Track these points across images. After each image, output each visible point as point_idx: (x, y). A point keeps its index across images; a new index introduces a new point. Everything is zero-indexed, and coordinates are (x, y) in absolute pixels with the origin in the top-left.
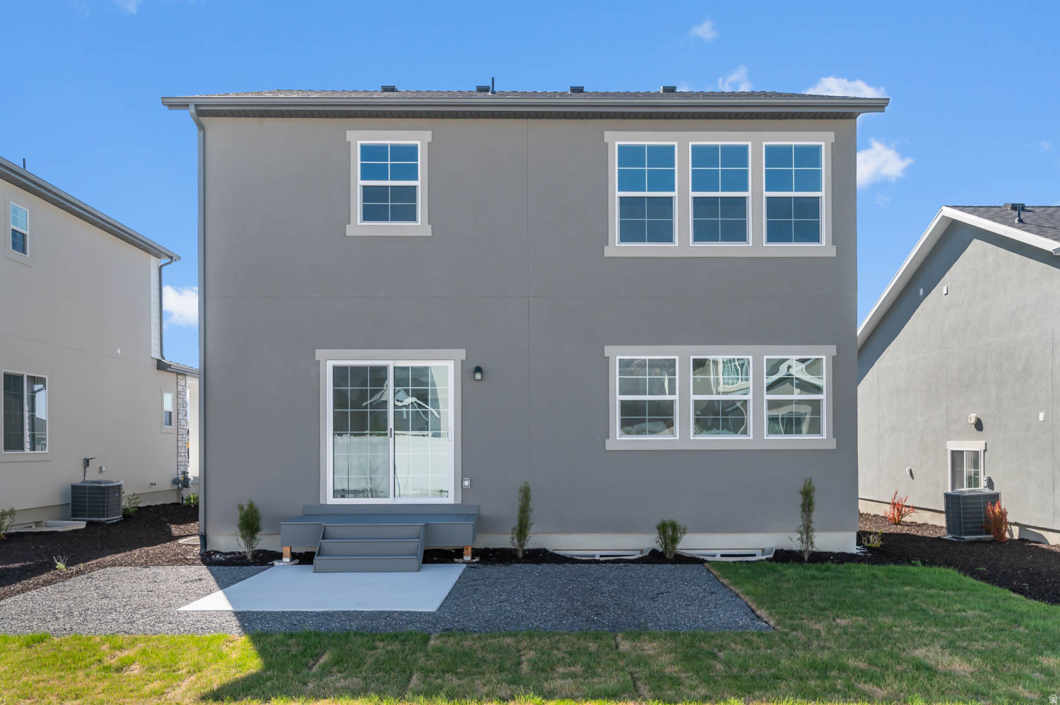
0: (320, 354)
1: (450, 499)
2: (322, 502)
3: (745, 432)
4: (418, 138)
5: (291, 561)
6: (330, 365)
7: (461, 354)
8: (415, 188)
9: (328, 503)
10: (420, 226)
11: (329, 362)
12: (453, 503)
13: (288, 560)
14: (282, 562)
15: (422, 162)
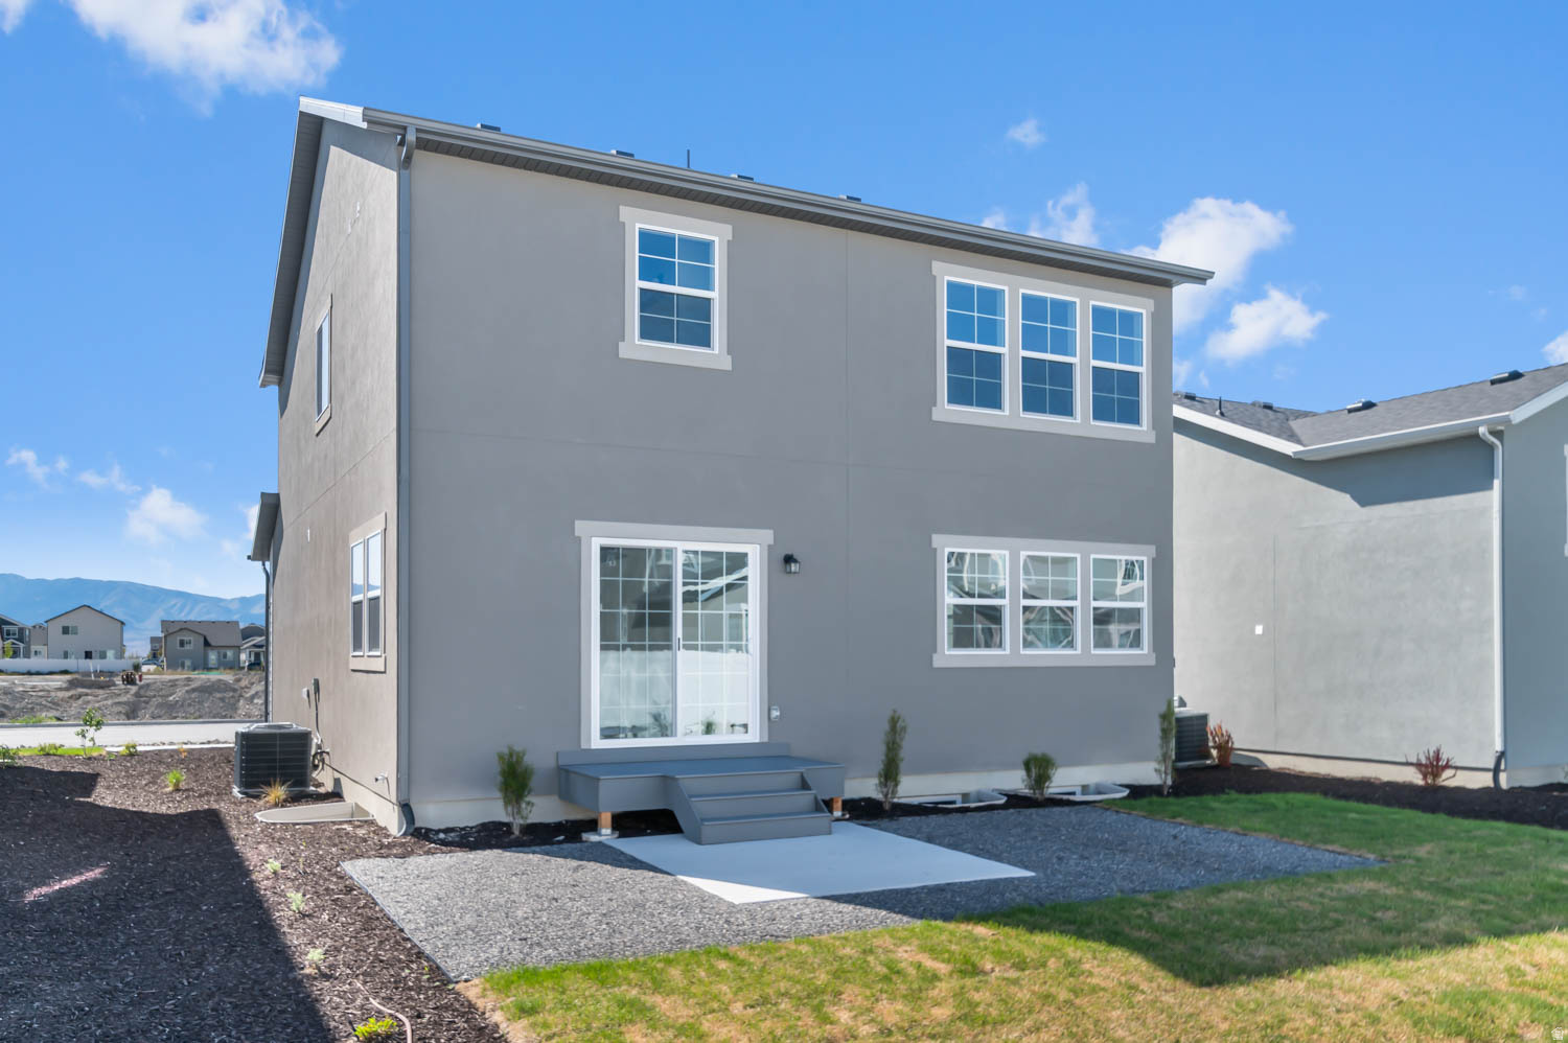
0: (581, 527)
1: (754, 736)
2: (584, 746)
3: (1071, 645)
4: (714, 231)
5: (612, 833)
6: (596, 544)
7: (767, 536)
8: (708, 301)
9: (593, 747)
10: (715, 355)
11: (595, 538)
12: (757, 741)
13: (609, 831)
14: (600, 835)
15: (718, 265)
